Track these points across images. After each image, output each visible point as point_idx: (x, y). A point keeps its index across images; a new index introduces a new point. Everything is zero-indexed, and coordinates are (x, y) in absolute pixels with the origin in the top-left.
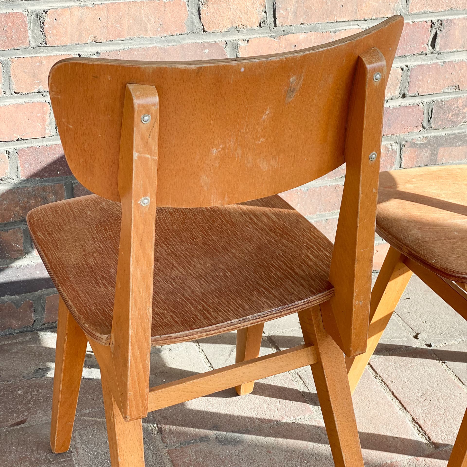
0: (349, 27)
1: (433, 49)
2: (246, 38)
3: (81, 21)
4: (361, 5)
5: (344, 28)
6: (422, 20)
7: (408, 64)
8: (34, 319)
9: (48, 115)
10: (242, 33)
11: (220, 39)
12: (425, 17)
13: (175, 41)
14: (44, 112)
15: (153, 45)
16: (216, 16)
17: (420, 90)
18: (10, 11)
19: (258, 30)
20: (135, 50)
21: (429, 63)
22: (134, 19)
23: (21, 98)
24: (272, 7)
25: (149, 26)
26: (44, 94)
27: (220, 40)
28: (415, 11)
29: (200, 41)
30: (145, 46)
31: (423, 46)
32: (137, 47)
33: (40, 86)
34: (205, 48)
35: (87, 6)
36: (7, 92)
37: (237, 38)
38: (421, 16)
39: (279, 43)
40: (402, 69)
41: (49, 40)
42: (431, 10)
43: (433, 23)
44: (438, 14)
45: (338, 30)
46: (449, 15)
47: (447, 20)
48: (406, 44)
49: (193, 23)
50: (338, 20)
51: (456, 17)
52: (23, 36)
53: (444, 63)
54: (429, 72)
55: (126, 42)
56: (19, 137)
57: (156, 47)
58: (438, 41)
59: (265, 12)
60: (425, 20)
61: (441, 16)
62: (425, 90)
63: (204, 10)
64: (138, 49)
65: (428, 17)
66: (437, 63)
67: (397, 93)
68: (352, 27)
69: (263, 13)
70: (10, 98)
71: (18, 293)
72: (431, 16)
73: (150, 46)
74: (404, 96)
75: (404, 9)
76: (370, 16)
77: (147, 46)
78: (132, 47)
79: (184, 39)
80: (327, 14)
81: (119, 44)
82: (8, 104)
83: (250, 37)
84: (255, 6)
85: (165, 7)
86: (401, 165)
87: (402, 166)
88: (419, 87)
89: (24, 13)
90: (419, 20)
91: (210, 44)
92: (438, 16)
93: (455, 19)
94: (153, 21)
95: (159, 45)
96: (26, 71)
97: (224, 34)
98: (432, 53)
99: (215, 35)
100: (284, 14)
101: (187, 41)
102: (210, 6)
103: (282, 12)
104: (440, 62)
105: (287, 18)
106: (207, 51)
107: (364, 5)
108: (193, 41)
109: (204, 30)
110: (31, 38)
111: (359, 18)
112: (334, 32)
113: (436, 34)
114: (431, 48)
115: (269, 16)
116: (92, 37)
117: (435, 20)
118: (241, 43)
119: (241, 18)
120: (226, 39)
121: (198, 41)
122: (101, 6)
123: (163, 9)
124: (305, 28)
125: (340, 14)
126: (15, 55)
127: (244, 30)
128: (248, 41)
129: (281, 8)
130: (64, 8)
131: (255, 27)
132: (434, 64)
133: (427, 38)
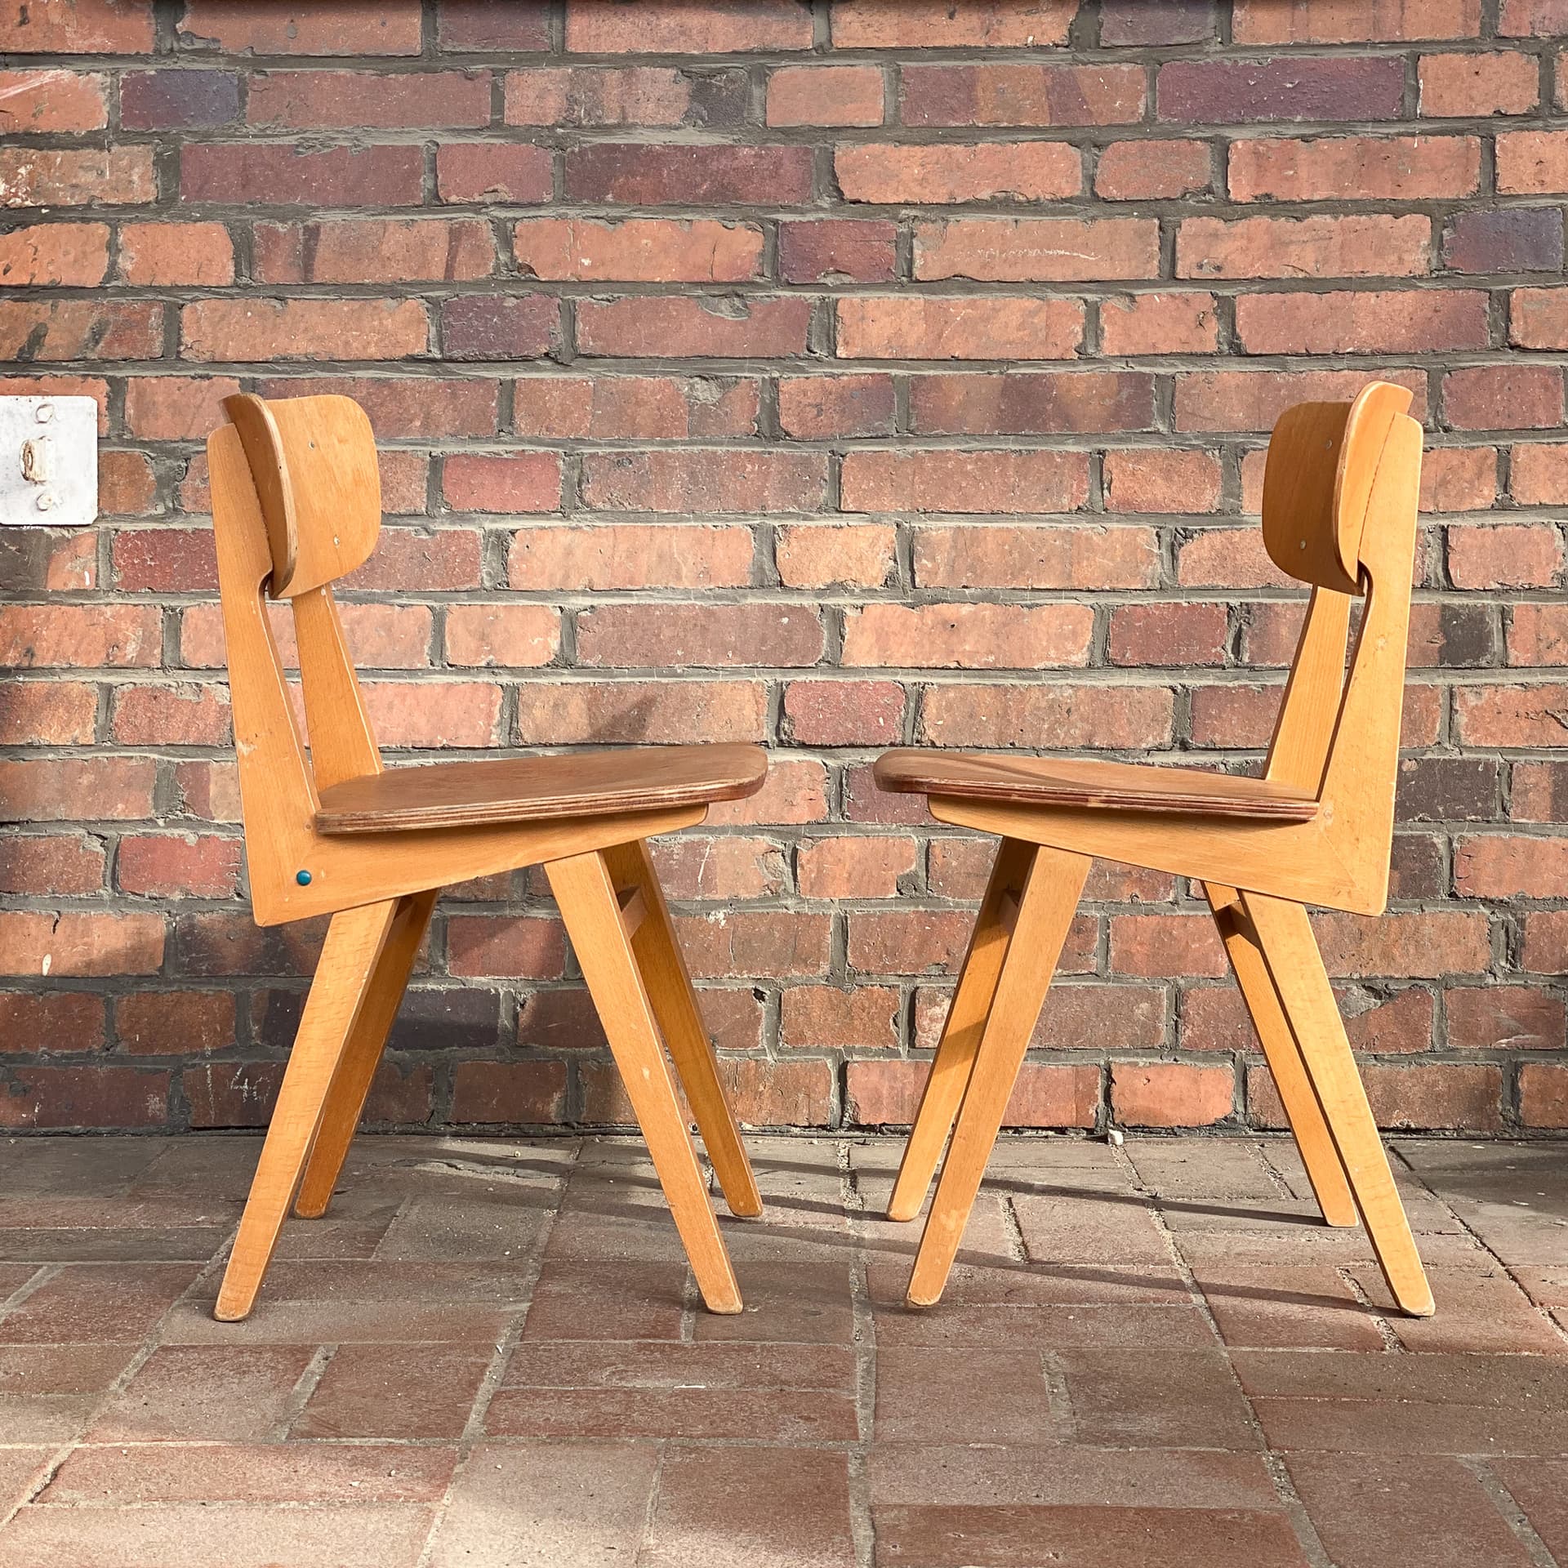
0: (1059, 601)
1: (1236, 658)
2: (860, 602)
3: (569, 552)
4: (1079, 563)
5: (1049, 602)
6: (1207, 600)
7: (1187, 682)
8: (431, 1106)
9: (498, 707)
10: (852, 593)
11: (808, 602)
12: (1212, 597)
13: (728, 599)
14: (491, 701)
15: (690, 602)
16: (804, 560)
17: (1217, 737)
18: (458, 528)
19: (882, 591)
20: (657, 607)
21: (1230, 685)
22: (660, 557)
23: (457, 675)
24: (907, 553)
25: (684, 571)
26: (496, 671)
27: (811, 602)
28: (1191, 584)
29: (773, 602)
30: (674, 603)
31: (1213, 651)
32: (660, 602)
33: (491, 657)
34: (782, 615)
35: (581, 528)
36: (437, 662)
37: (841, 601)
38: (1205, 593)
39: (922, 618)
40: (1174, 691)
41: (514, 579)
42: (1226, 586)
43: (1231, 608)
44: (1241, 593)
45: (1037, 605)
46: (1263, 597)
47: (1260, 604)
48: (1179, 645)
49: (762, 569)
50: (1035, 586)
51: (1280, 601)
52: (472, 570)
53: (1264, 687)
54: (1232, 702)
55: (643, 593)
56: (445, 742)
57: (693, 605)
58: (1246, 643)
59: (895, 561)
60: (1214, 600)
61: (1247, 596)
62: (1227, 738)
63: (782, 549)
64: (662, 605)
65: (1220, 596)
66: (1246, 686)
67: (1167, 737)
68: (1064, 601)
69: (892, 563)
70: (439, 672)
71: (408, 1047)
72: (1226, 596)
73: (684, 602)
74: (1184, 747)
75: (1169, 578)
76: (1099, 584)
77: (679, 602)
78: (652, 602)
79: (745, 596)
80: (1012, 574)
81: (631, 596)
82: (434, 681)
83: (866, 601)
84: (876, 549)
85: (714, 539)
86: (1188, 891)
87: (1192, 892)
88: (1213, 732)
89: (477, 532)
90: (1200, 601)
91: (791, 610)
92: (1241, 597)
93: (1277, 604)
94: (691, 561)
95: (699, 603)
96: (471, 628)
97: (820, 593)
98: (1237, 666)
99: (803, 595)
100: (930, 565)
101: (749, 600)
102: (794, 543)
103: (924, 561)
104: (1254, 685)
105: (936, 573)
106: (785, 620)
107: (1085, 563)
108: (763, 601)
109: (781, 584)
110: (485, 576)
111: (1076, 585)
112: (1030, 607)
113: (1240, 630)
114: (1232, 656)
115: (902, 567)
116: (585, 581)
117: (1234, 602)
118: (847, 611)
119: (850, 569)
120: (821, 602)
121: (769, 601)
122: (605, 530)
123: (710, 542)
124: (972, 595)
125: (1038, 575)
126: (456, 600)
127: (857, 590)
128: (862, 608)
129: (924, 555)
130: (542, 528)
131: (876, 586)
132: (1240, 687)
133: (1222, 635)
